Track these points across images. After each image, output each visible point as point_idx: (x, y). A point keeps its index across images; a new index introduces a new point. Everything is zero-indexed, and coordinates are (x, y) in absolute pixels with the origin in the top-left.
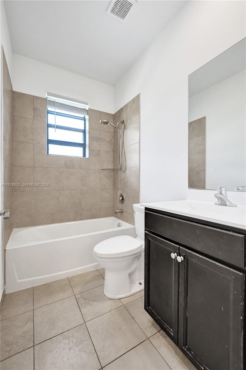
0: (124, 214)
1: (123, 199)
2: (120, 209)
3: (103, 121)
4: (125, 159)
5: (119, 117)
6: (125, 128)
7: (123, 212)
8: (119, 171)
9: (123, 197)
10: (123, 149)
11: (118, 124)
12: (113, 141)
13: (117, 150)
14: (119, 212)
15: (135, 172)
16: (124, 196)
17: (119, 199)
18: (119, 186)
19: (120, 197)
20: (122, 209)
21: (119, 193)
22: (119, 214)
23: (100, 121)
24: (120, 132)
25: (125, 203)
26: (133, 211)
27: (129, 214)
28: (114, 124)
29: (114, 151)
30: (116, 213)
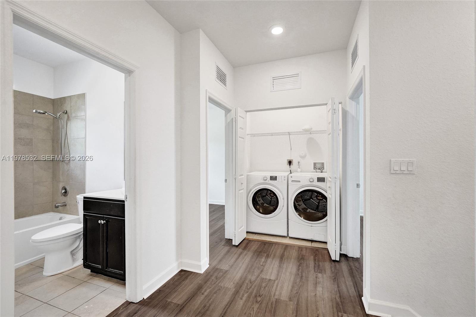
0: (68, 206)
1: (66, 192)
2: (63, 202)
3: (39, 111)
4: (68, 150)
5: (62, 105)
6: (68, 119)
7: (66, 205)
8: (61, 163)
9: (65, 189)
10: (66, 140)
11: (59, 114)
12: (52, 128)
13: (59, 140)
14: (60, 206)
15: (81, 165)
16: (68, 189)
17: (61, 192)
18: (61, 177)
19: (62, 190)
20: (65, 202)
21: (61, 186)
22: (60, 208)
23: (34, 111)
24: (63, 122)
25: (68, 196)
26: (77, 202)
27: (74, 206)
28: (54, 115)
29: (53, 141)
30: (57, 207)
